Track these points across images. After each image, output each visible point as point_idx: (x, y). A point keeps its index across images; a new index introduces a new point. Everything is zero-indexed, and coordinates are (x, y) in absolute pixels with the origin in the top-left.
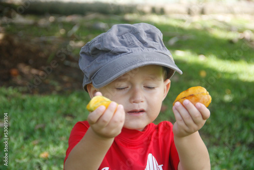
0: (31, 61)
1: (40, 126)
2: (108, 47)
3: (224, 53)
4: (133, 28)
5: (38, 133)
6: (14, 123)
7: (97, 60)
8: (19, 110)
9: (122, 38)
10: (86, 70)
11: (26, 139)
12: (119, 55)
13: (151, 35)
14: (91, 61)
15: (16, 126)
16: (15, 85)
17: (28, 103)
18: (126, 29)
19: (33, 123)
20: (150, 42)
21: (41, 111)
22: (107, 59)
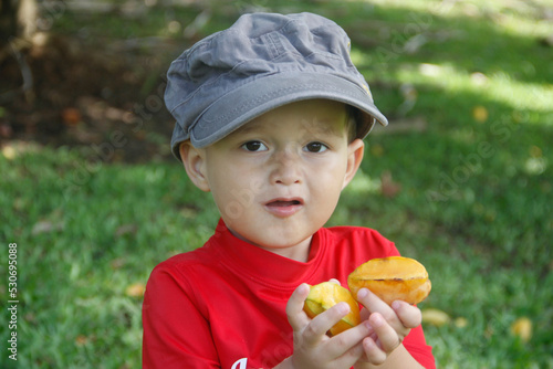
0: (107, 92)
1: (127, 228)
2: (227, 60)
3: (529, 68)
4: (285, 22)
5: (121, 244)
6: (71, 222)
7: (202, 89)
8: (82, 197)
9: (260, 41)
10: (178, 111)
11: (96, 256)
12: (251, 78)
13: (325, 39)
14: (190, 91)
15: (76, 229)
16: (73, 144)
17: (101, 181)
18: (270, 24)
19: (111, 223)
20: (319, 52)
21: (129, 198)
22: (224, 85)
